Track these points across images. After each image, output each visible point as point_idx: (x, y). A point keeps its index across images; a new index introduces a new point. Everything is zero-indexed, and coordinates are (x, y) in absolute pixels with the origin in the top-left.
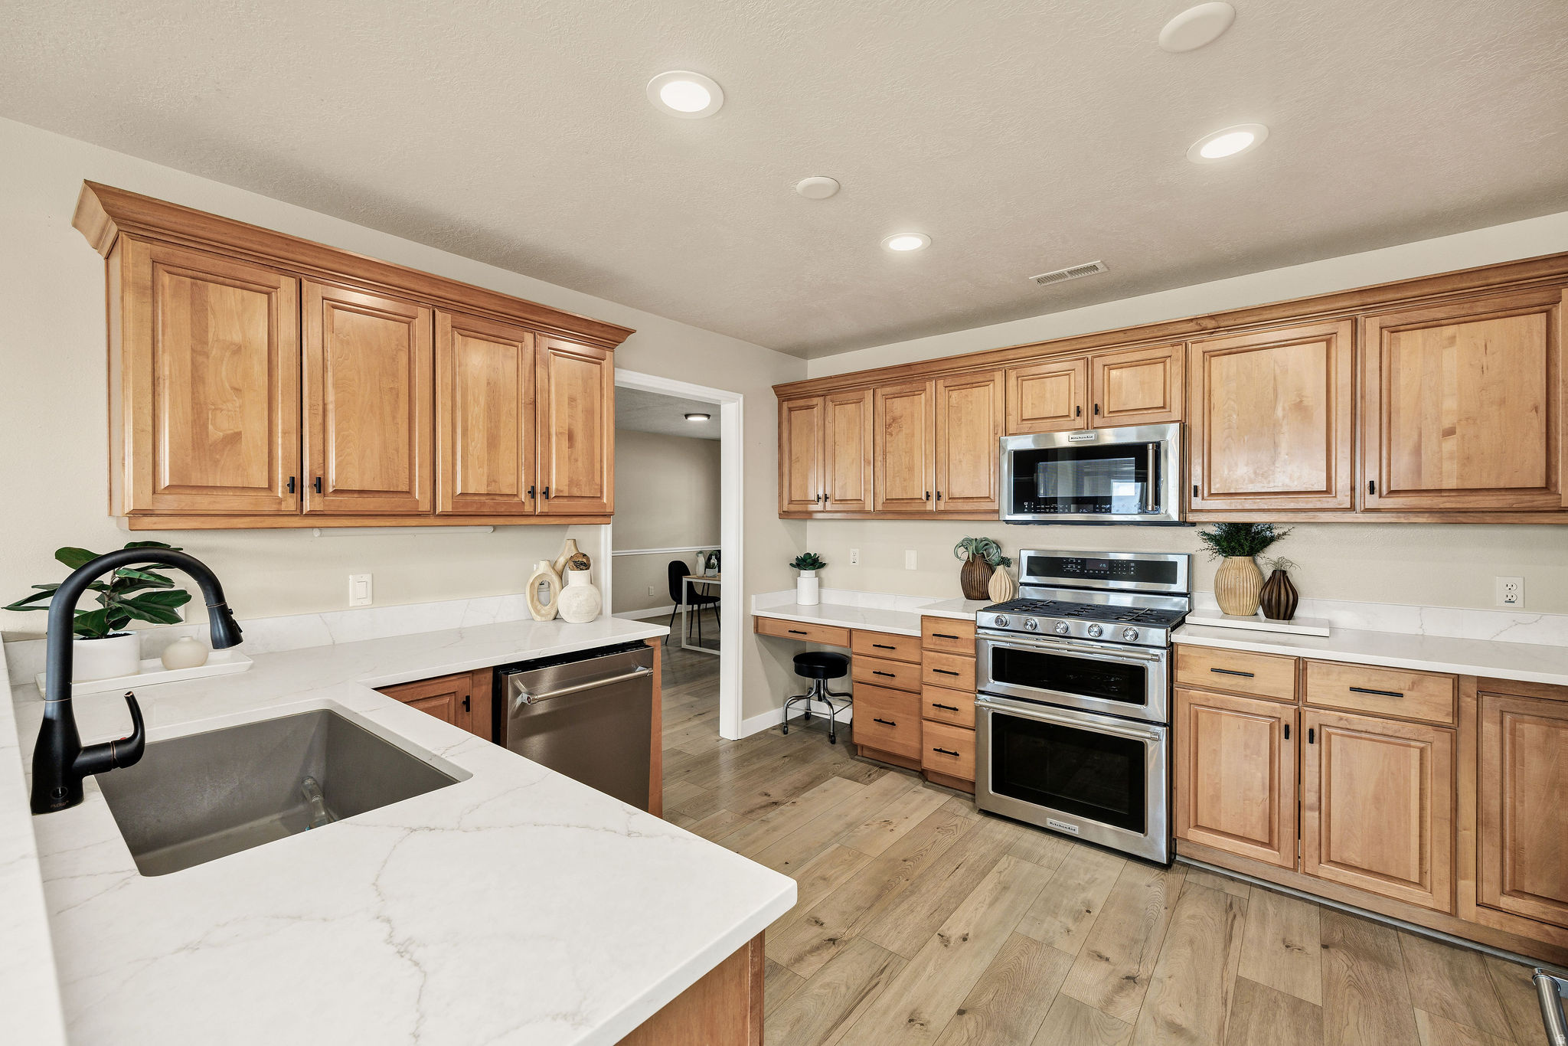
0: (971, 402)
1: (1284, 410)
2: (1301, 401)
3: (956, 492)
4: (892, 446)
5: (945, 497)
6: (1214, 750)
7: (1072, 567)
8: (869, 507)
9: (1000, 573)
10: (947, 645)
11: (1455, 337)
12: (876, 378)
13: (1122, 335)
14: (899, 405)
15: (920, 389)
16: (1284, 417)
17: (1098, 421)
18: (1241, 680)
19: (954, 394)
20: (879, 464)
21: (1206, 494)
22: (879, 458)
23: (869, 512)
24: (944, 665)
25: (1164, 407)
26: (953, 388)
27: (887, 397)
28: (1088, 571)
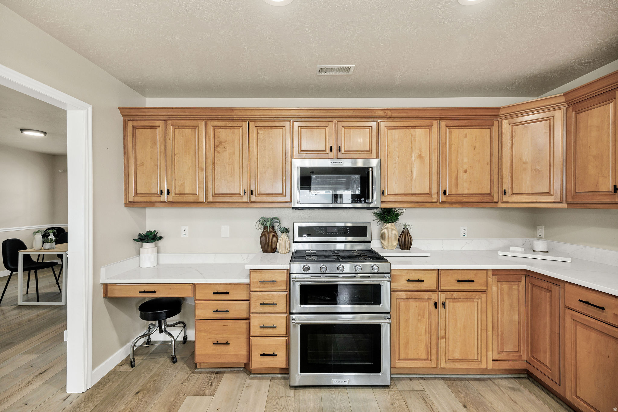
0: (271, 137)
1: (415, 157)
2: (421, 154)
3: (263, 190)
4: (219, 160)
5: (255, 193)
6: (407, 320)
7: (320, 231)
8: (202, 198)
9: (284, 237)
10: (269, 287)
11: (467, 134)
12: (207, 114)
13: (352, 111)
14: (223, 134)
15: (239, 125)
16: (415, 160)
17: (339, 154)
18: (416, 284)
19: (261, 132)
20: (210, 171)
21: (386, 194)
22: (210, 167)
23: (202, 203)
24: (266, 299)
25: (369, 151)
26: (260, 128)
27: (215, 128)
28: (328, 233)
